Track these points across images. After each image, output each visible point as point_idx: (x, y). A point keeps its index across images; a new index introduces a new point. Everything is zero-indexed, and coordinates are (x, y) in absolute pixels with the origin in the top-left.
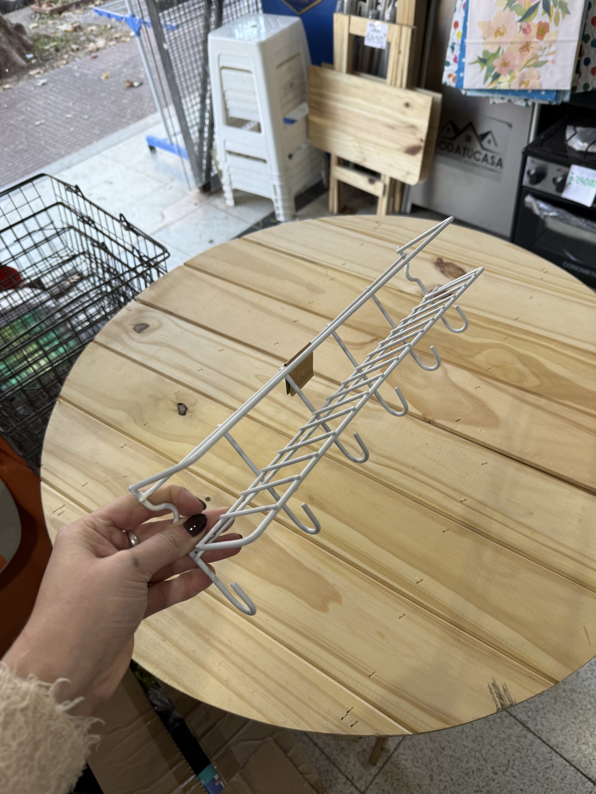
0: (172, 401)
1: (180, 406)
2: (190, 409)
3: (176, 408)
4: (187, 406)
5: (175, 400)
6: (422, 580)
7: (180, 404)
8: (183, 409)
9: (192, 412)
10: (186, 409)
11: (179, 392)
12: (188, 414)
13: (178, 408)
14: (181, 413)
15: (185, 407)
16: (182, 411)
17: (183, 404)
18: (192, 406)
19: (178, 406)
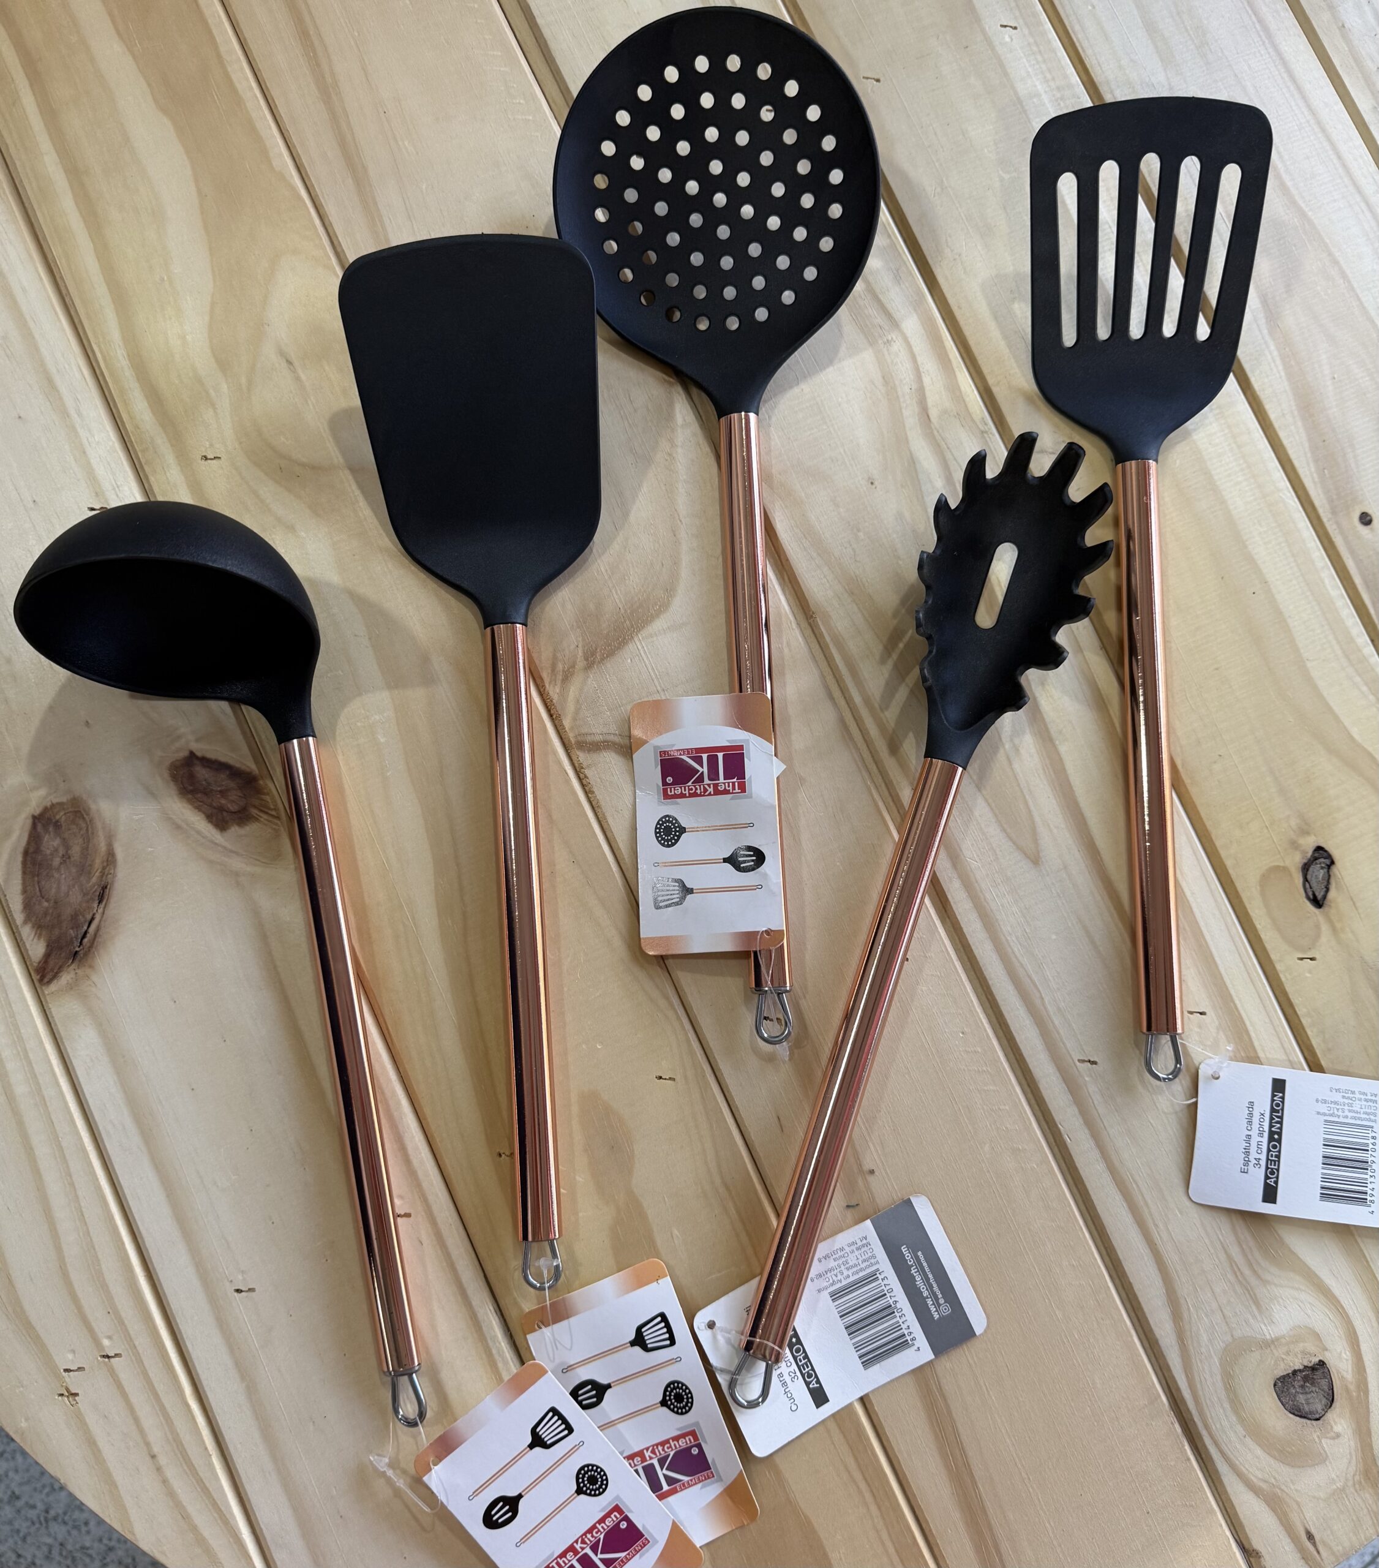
0: (1334, 930)
1: (1319, 896)
2: (1295, 861)
3: (1336, 895)
4: (1298, 879)
5: (1325, 928)
6: (1002, 26)
7: (1318, 902)
8: (1317, 872)
9: (1295, 845)
10: (1306, 868)
11: (1302, 959)
12: (1309, 844)
13: (1327, 890)
14: (1328, 862)
15: (1306, 880)
16: (1322, 868)
17: (1308, 898)
18: (1285, 869)
19: (1325, 897)
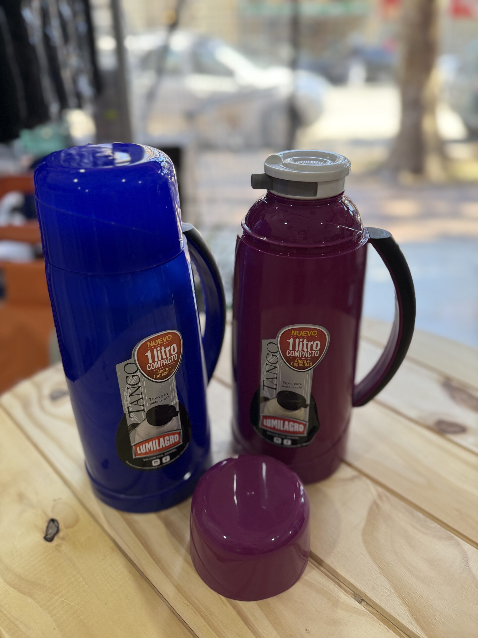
0: (45, 513)
1: (52, 523)
2: (63, 532)
3: (44, 525)
4: (61, 526)
5: (49, 512)
7: (53, 521)
8: (52, 531)
9: (63, 539)
10: (58, 531)
12: (56, 541)
13: (48, 527)
14: (47, 537)
15: (58, 527)
16: (50, 534)
17: (57, 521)
18: (68, 527)
19: (49, 523)
